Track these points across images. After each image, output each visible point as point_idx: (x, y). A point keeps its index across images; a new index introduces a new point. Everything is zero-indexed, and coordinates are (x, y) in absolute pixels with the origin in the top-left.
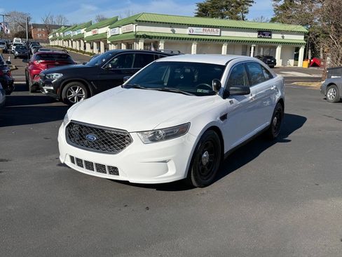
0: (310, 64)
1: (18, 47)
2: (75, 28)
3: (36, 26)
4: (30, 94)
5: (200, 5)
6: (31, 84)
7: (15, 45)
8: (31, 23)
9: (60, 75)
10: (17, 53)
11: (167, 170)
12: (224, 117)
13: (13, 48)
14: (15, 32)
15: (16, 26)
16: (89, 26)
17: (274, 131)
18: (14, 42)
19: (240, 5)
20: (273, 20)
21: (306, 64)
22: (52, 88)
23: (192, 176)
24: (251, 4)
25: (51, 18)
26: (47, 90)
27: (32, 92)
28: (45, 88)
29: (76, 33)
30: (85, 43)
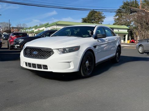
0: (130, 42)
1: (5, 35)
2: (30, 28)
3: (13, 28)
4: (9, 50)
5: (83, 19)
6: (10, 46)
7: (4, 35)
8: (11, 27)
9: (23, 40)
10: (4, 38)
11: (70, 67)
12: (95, 47)
13: (3, 36)
14: (4, 30)
15: (5, 28)
16: (36, 27)
17: (117, 59)
18: (4, 34)
19: (100, 19)
20: (114, 24)
21: (129, 42)
22: (19, 46)
23: (81, 71)
24: (105, 18)
25: (20, 25)
26: (17, 46)
27: (10, 50)
28: (16, 46)
29: (31, 30)
30: (34, 34)
